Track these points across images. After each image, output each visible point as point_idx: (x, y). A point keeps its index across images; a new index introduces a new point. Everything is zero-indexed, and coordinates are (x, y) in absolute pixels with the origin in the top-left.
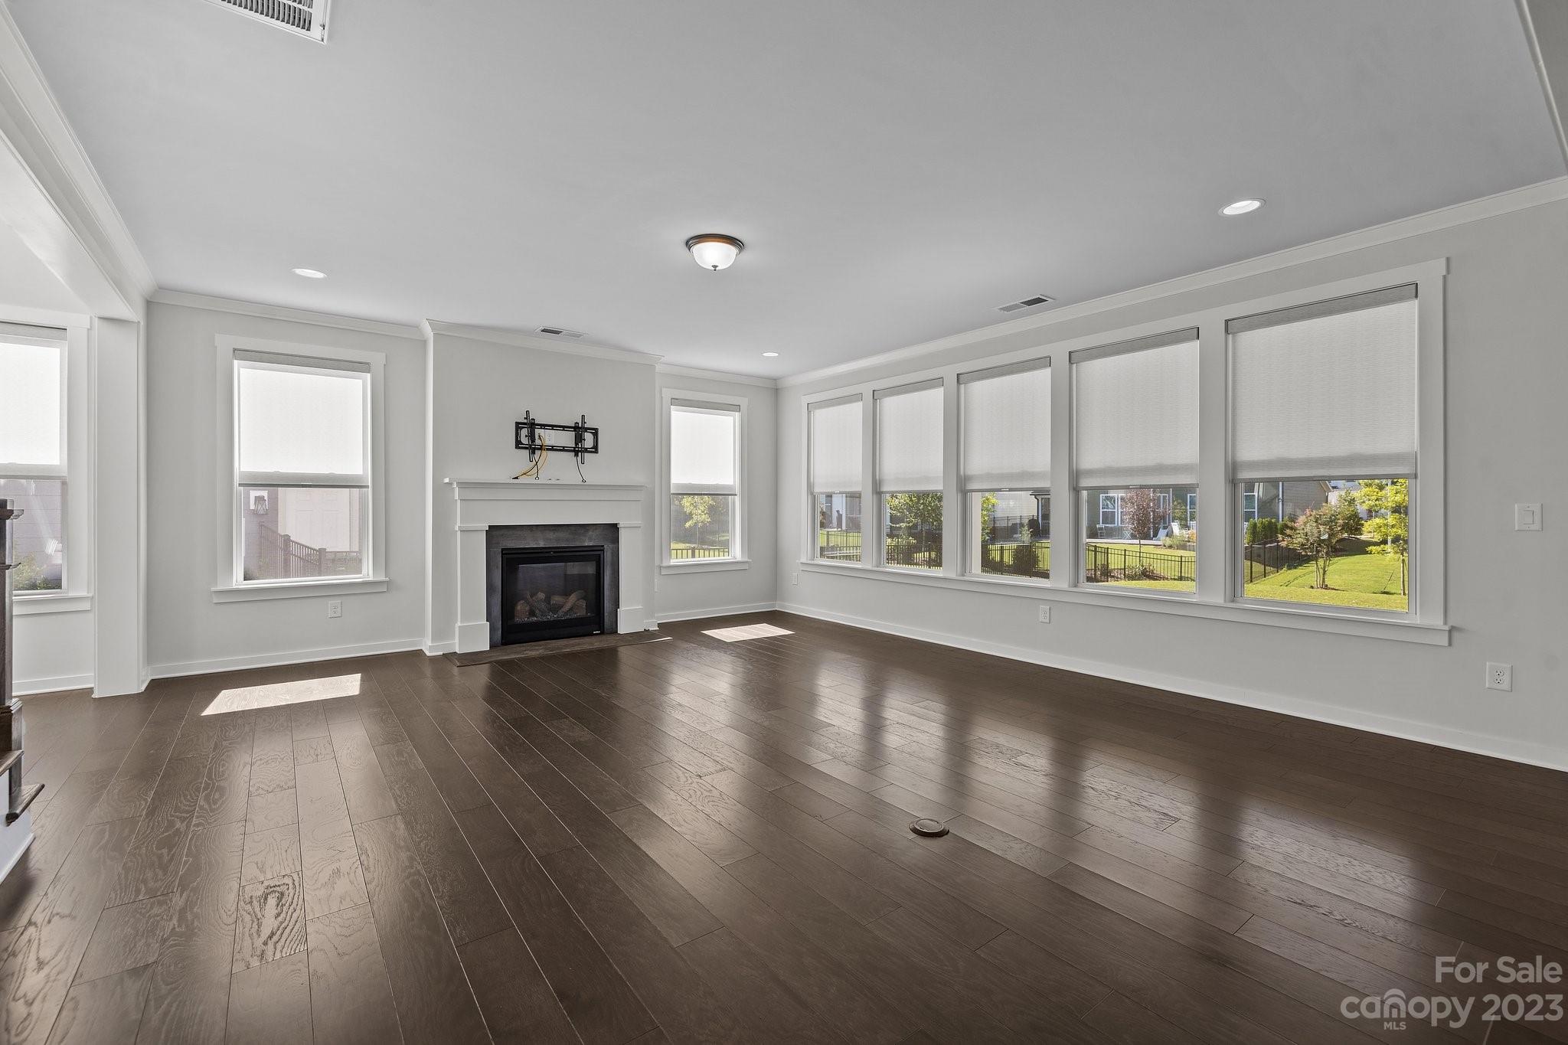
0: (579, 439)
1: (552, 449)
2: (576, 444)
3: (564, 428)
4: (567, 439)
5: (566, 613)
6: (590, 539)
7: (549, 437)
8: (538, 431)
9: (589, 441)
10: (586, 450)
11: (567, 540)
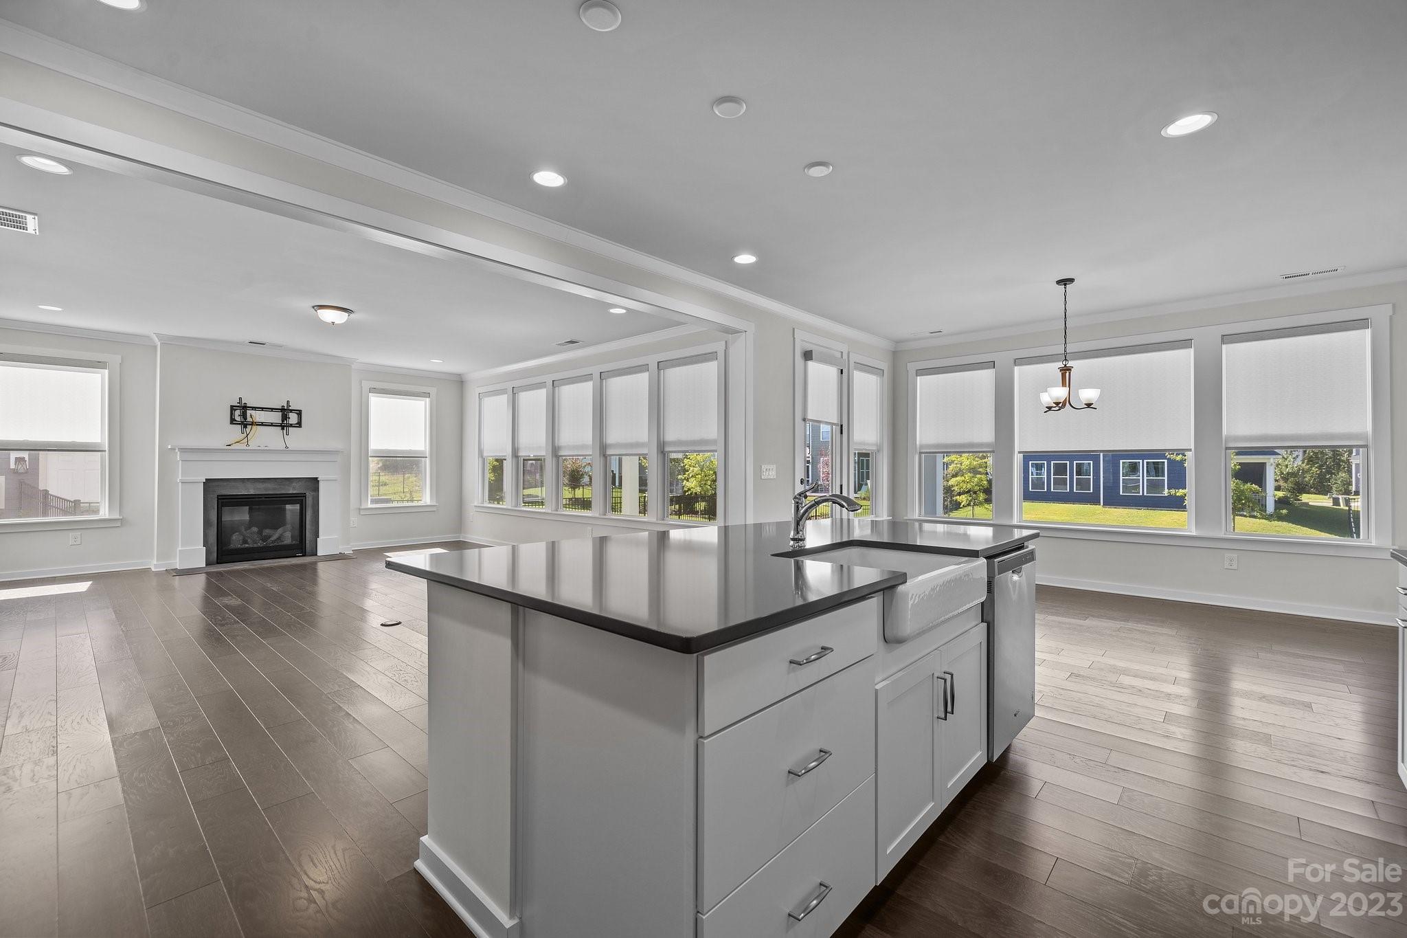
0: (285, 417)
1: (262, 424)
2: (283, 421)
3: (272, 410)
4: (276, 417)
5: (273, 542)
6: (294, 489)
7: (259, 416)
8: (249, 412)
9: (293, 418)
10: (291, 426)
11: (274, 489)
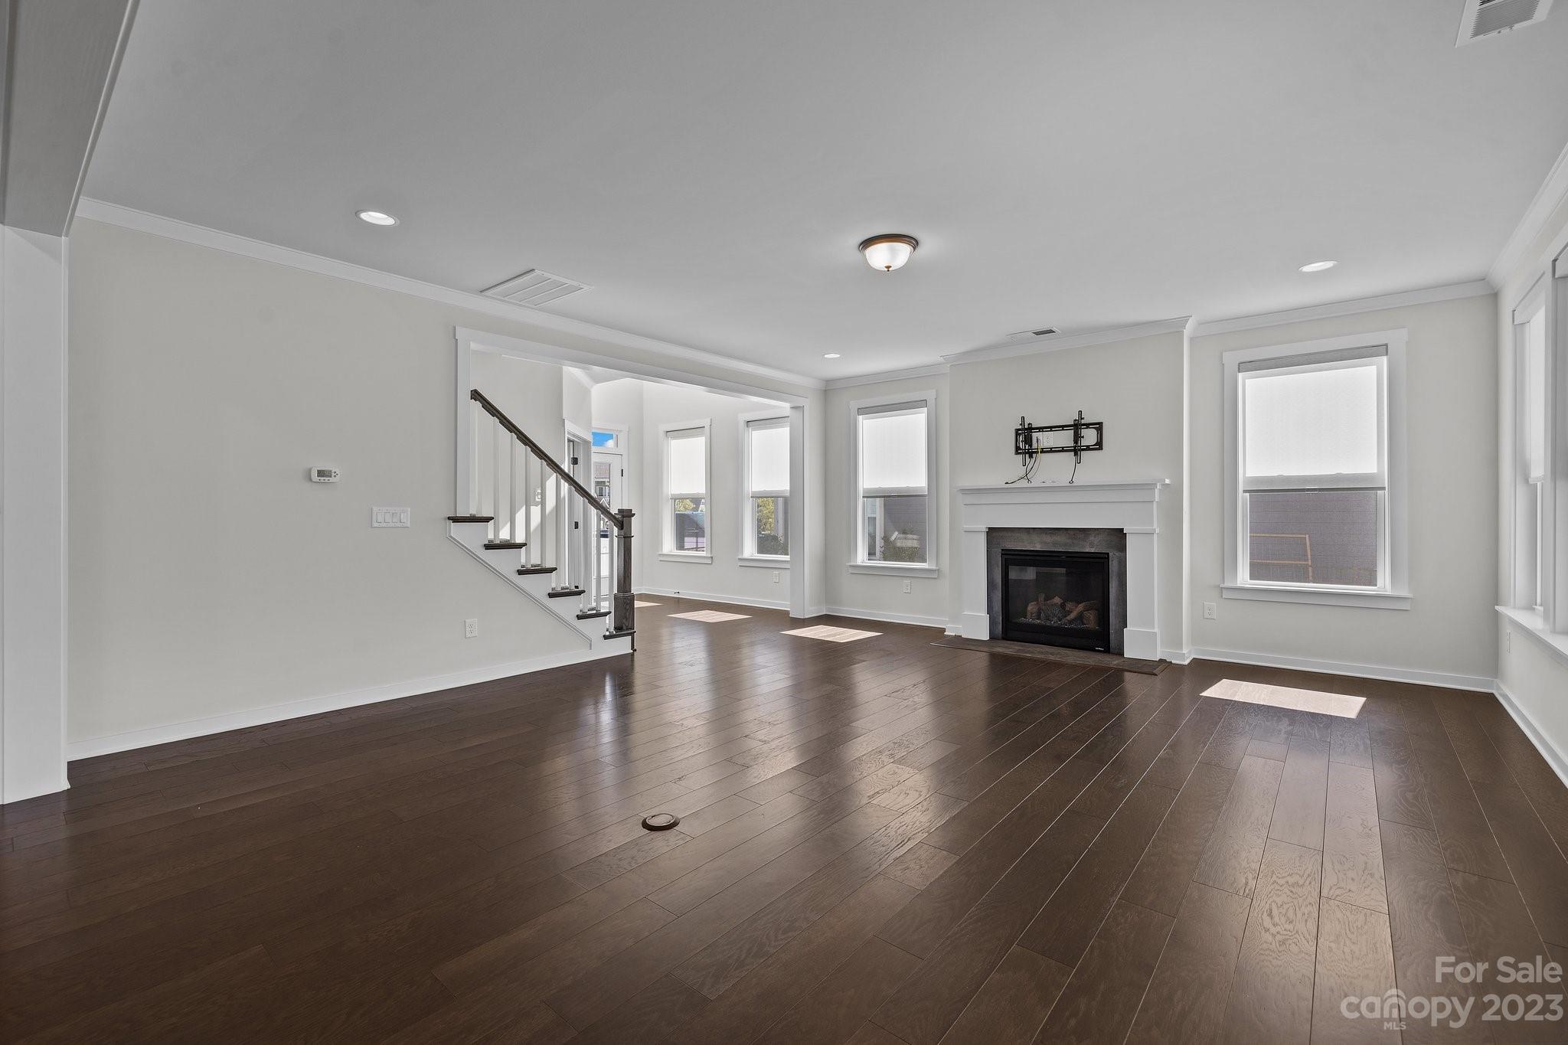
0: (1077, 437)
1: (1051, 450)
2: (1076, 442)
3: (1063, 427)
4: (1066, 438)
6: (1092, 545)
7: (1044, 440)
8: (1035, 435)
9: (1089, 437)
10: (1088, 448)
11: (1066, 545)
